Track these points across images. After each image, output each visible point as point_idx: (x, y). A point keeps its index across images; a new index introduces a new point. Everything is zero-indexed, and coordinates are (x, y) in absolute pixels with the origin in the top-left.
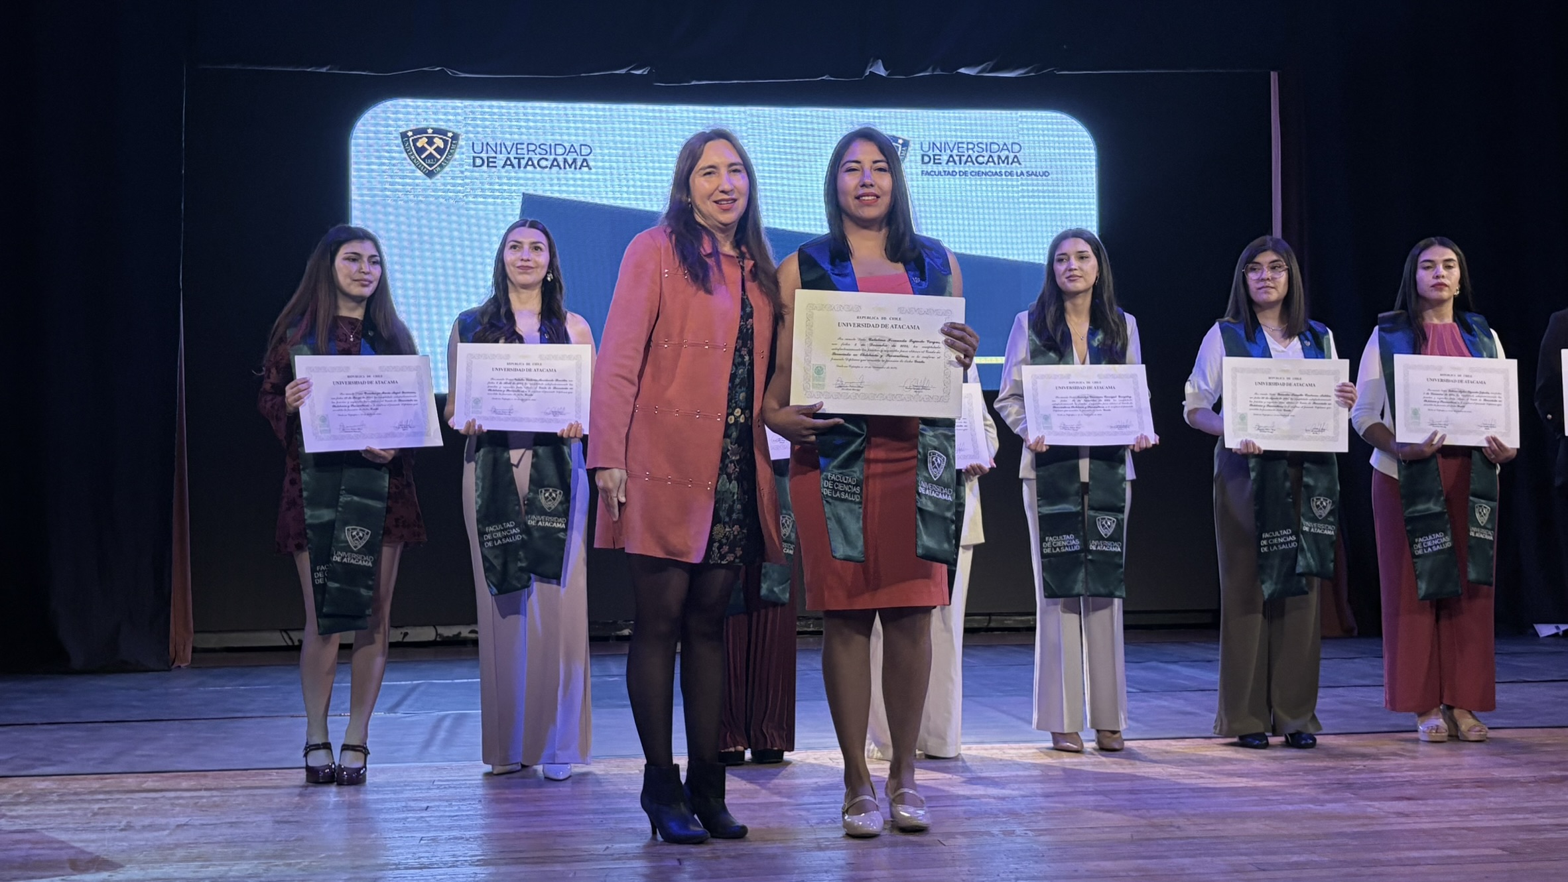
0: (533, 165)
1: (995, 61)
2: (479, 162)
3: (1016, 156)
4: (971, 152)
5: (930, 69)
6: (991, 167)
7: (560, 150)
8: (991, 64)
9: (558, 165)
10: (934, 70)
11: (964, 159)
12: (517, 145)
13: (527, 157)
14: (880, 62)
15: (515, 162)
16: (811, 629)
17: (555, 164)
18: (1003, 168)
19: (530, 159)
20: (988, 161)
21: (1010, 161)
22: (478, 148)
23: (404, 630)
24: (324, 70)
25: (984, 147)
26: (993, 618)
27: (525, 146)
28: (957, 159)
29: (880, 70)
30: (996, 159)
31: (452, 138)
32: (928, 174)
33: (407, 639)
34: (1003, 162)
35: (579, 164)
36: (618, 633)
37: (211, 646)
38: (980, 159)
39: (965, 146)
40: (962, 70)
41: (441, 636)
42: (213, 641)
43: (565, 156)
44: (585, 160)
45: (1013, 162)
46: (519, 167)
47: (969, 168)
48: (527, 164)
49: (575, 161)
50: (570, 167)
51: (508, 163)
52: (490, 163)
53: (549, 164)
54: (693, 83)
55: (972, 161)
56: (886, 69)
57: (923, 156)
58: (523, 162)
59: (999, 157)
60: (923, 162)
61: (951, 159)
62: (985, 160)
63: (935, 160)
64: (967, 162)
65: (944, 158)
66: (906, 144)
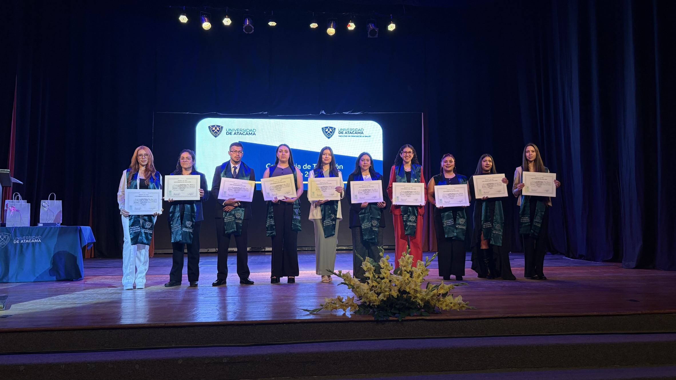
0: (241, 134)
2: (228, 133)
4: (351, 131)
6: (356, 135)
7: (248, 130)
8: (351, 111)
9: (248, 134)
10: (337, 113)
11: (349, 133)
12: (237, 130)
13: (240, 132)
15: (237, 134)
16: (310, 249)
17: (247, 134)
18: (359, 135)
19: (241, 133)
20: (355, 133)
21: (361, 133)
22: (228, 130)
23: (208, 249)
24: (187, 113)
25: (354, 129)
27: (239, 130)
28: (347, 133)
29: (323, 112)
30: (357, 133)
31: (221, 128)
32: (340, 136)
33: (208, 252)
35: (253, 134)
36: (262, 250)
37: (160, 253)
38: (353, 133)
39: (349, 129)
40: (344, 113)
42: (160, 251)
43: (249, 132)
44: (254, 133)
46: (238, 135)
47: (351, 135)
48: (240, 134)
49: (252, 133)
50: (251, 134)
51: (235, 134)
52: (230, 134)
53: (245, 134)
54: (278, 116)
55: (351, 133)
56: (325, 113)
57: (339, 132)
58: (239, 134)
59: (358, 132)
60: (339, 134)
61: (346, 133)
62: (354, 133)
63: (342, 133)
64: (350, 133)
65: (344, 132)
66: (335, 129)
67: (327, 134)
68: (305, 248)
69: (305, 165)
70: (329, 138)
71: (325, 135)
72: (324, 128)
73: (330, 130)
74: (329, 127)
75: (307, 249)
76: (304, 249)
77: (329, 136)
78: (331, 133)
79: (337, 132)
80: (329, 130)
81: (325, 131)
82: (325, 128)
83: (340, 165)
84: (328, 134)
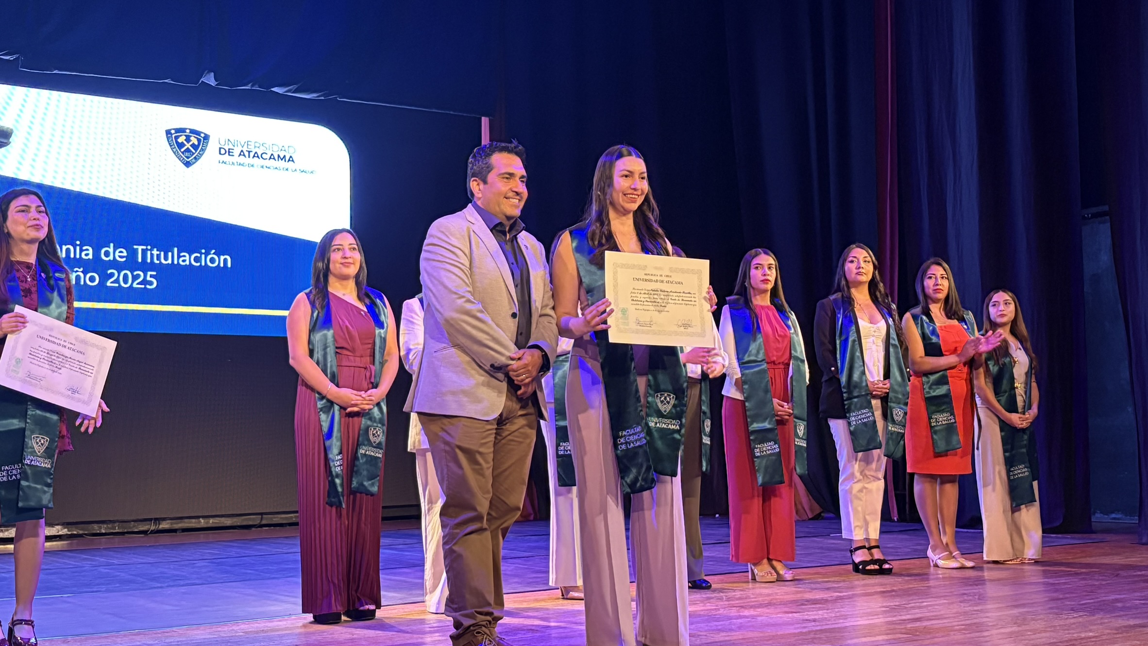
1: (299, 85)
3: (291, 157)
4: (257, 150)
5: (250, 85)
6: (272, 163)
8: (295, 86)
10: (252, 86)
11: (252, 154)
14: (212, 74)
18: (282, 164)
20: (270, 158)
21: (287, 160)
25: (267, 146)
26: (264, 516)
28: (246, 154)
29: (210, 79)
30: (276, 158)
32: (223, 163)
34: (282, 160)
38: (264, 156)
39: (252, 144)
40: (275, 89)
45: (289, 160)
47: (256, 161)
54: (55, 72)
55: (258, 157)
56: (216, 81)
57: (220, 148)
59: (279, 156)
60: (220, 154)
61: (242, 153)
62: (268, 156)
63: (230, 152)
64: (254, 156)
65: (237, 152)
66: (207, 137)
67: (183, 153)
68: (100, 528)
69: (109, 247)
70: (188, 164)
71: (174, 153)
72: (173, 132)
73: (192, 138)
74: (188, 131)
75: (106, 529)
76: (96, 528)
77: (188, 158)
78: (194, 151)
79: (212, 147)
80: (188, 139)
81: (177, 142)
82: (176, 133)
83: (223, 255)
84: (185, 151)
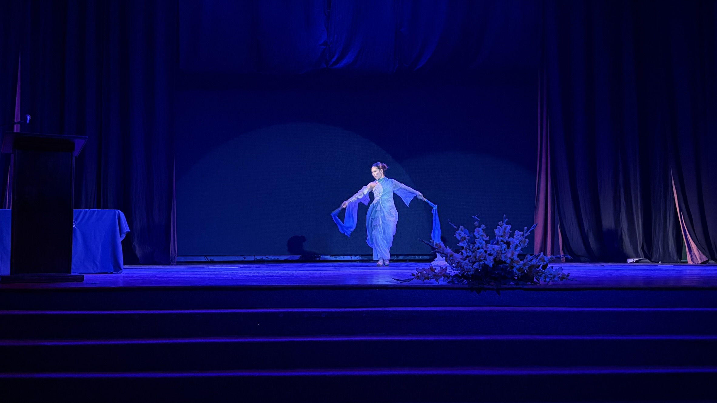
23: (244, 257)
41: (256, 259)
